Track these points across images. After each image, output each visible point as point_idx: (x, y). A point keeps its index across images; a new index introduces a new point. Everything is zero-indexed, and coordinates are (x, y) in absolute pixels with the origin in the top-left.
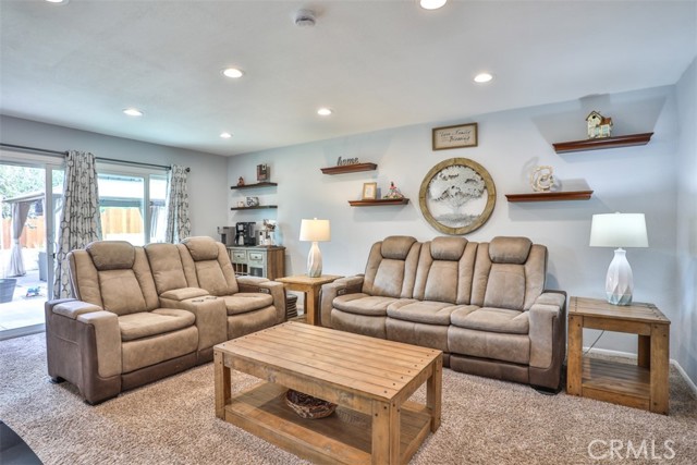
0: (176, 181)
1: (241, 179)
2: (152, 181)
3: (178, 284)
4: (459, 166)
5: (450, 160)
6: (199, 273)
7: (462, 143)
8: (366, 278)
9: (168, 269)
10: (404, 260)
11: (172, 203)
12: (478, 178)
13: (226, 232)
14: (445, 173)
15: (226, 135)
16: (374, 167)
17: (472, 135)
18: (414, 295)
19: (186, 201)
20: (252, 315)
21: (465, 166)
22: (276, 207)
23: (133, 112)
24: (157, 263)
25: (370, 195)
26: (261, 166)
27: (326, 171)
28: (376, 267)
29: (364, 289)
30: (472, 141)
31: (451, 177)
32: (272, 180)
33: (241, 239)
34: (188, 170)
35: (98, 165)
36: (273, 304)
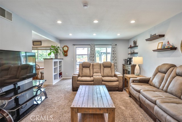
0: (113, 48)
1: (131, 45)
2: (108, 48)
3: (98, 72)
6: (104, 70)
8: (151, 79)
9: (96, 68)
10: (166, 74)
11: (112, 53)
13: (126, 60)
15: (119, 35)
16: (163, 36)
18: (164, 89)
19: (115, 52)
20: (110, 83)
22: (137, 53)
23: (94, 34)
24: (94, 67)
25: (160, 47)
26: (134, 41)
27: (147, 40)
28: (155, 75)
29: (149, 82)
32: (137, 45)
33: (129, 62)
34: (116, 45)
35: (95, 46)
36: (118, 81)
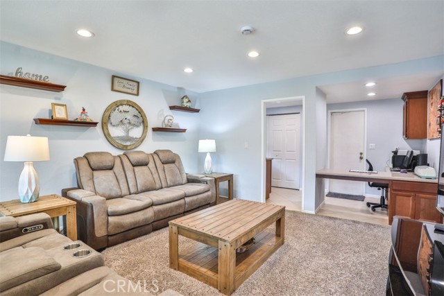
4: (130, 105)
5: (124, 100)
7: (130, 91)
10: (111, 169)
12: (139, 115)
14: (121, 108)
17: (136, 88)
21: (133, 107)
25: (61, 116)
30: (135, 92)
31: (125, 112)
